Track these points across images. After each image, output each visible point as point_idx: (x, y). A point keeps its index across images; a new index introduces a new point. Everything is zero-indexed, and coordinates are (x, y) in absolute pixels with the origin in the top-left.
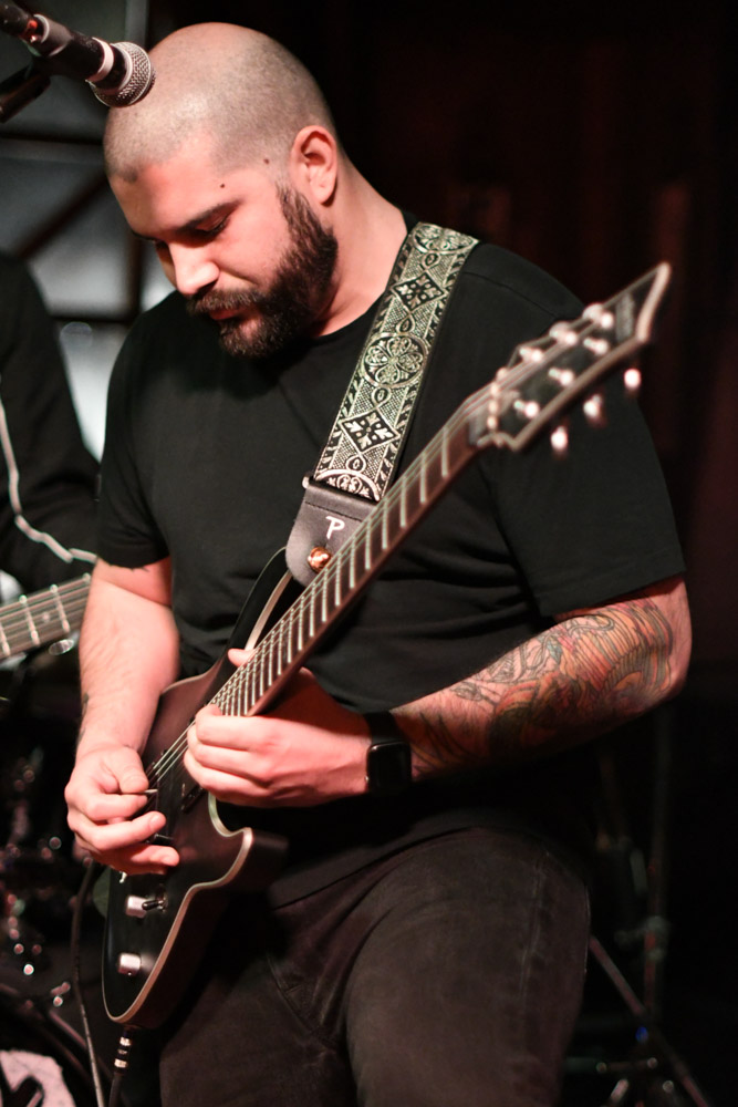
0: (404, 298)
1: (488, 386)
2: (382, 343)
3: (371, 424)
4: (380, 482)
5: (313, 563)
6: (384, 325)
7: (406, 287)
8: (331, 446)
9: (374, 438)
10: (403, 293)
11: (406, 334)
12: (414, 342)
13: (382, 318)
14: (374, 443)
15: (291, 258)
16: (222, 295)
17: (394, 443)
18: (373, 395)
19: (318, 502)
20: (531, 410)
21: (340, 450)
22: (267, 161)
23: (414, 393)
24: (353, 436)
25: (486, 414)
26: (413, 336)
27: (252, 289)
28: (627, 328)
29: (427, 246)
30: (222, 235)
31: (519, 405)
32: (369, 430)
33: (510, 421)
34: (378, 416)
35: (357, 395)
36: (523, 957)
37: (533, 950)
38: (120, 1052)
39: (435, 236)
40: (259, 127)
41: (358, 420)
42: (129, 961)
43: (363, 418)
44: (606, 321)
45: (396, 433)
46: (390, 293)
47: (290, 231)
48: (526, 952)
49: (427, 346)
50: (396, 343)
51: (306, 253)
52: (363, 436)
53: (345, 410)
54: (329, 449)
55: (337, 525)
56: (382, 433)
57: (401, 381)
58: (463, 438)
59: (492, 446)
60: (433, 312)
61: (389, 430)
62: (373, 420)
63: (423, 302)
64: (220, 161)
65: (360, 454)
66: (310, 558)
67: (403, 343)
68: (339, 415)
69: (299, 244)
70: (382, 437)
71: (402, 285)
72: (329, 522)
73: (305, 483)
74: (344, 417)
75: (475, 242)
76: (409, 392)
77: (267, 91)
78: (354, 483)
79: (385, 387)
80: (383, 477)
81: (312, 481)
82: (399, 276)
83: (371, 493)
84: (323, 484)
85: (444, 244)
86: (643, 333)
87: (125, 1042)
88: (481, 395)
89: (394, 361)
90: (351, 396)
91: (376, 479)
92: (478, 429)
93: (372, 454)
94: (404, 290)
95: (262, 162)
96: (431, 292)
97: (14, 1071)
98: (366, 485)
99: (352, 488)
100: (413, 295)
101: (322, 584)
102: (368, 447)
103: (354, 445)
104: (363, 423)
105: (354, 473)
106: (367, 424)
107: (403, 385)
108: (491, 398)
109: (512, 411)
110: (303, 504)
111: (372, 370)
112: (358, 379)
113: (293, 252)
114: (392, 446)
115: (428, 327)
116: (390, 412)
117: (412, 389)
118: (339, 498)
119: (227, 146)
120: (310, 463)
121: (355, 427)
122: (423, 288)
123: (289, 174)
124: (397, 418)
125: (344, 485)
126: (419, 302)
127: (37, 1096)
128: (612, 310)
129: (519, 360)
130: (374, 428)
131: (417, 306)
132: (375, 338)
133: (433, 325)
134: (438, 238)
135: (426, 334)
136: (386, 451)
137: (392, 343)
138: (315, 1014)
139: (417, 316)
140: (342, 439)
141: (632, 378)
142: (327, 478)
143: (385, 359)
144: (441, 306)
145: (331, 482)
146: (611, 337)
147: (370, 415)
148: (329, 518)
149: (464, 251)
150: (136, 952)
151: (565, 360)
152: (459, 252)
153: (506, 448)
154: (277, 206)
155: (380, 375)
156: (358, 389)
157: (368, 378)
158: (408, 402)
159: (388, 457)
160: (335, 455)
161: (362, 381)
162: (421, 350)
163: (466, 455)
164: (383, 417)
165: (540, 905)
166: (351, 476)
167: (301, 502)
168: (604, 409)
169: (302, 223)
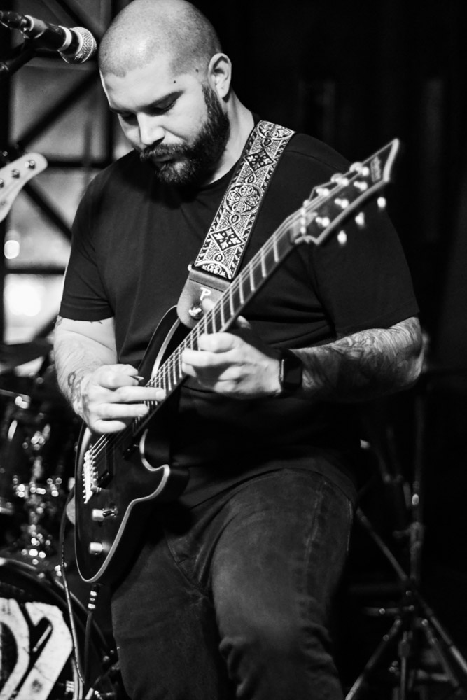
0: (250, 163)
1: (299, 210)
2: (237, 189)
3: (228, 235)
4: (232, 268)
5: (192, 314)
6: (238, 178)
7: (252, 157)
8: (205, 247)
9: (230, 243)
10: (250, 160)
11: (251, 184)
12: (255, 189)
13: (238, 175)
14: (230, 246)
15: (207, 126)
16: (166, 147)
17: (241, 246)
18: (230, 218)
19: (196, 279)
20: (325, 222)
21: (210, 250)
22: (197, 71)
23: (254, 218)
24: (218, 241)
25: (300, 225)
26: (255, 186)
27: (184, 143)
28: (378, 175)
29: (265, 134)
30: (171, 111)
31: (318, 220)
32: (227, 238)
33: (314, 229)
34: (233, 231)
35: (221, 218)
36: (307, 542)
37: (313, 539)
38: (91, 599)
39: (270, 128)
40: (194, 51)
41: (221, 233)
42: (95, 547)
43: (224, 231)
44: (365, 172)
45: (242, 240)
46: (243, 160)
47: (208, 112)
48: (309, 539)
49: (262, 191)
50: (245, 189)
51: (214, 125)
52: (224, 241)
53: (214, 227)
54: (204, 249)
55: (206, 292)
56: (234, 240)
57: (247, 211)
58: (286, 240)
59: (303, 243)
60: (267, 173)
61: (239, 239)
62: (229, 233)
63: (262, 166)
64: (174, 67)
65: (221, 252)
66: (190, 311)
67: (249, 189)
68: (211, 229)
69: (211, 119)
70: (234, 243)
71: (250, 156)
72: (202, 291)
73: (190, 268)
74: (213, 231)
75: (293, 132)
76: (251, 217)
77: (198, 31)
78: (217, 269)
79: (237, 214)
80: (234, 266)
81: (193, 267)
82: (249, 150)
83: (226, 275)
84: (200, 269)
85: (275, 133)
86: (386, 178)
87: (93, 594)
88: (295, 216)
89: (244, 199)
90: (218, 219)
91: (230, 267)
92: (295, 234)
93: (228, 253)
94: (251, 158)
95: (195, 71)
96: (266, 161)
97: (35, 614)
98: (223, 270)
99: (216, 272)
100: (256, 162)
101: (204, 326)
102: (226, 248)
103: (218, 247)
104: (224, 234)
105: (217, 263)
106: (226, 235)
107: (247, 213)
108: (301, 216)
109: (314, 223)
110: (188, 280)
111: (230, 204)
112: (222, 209)
113: (208, 124)
114: (240, 248)
115: (264, 181)
116: (239, 228)
117: (253, 215)
118: (208, 277)
119: (178, 59)
120: (193, 257)
121: (219, 237)
122: (262, 158)
123: (208, 80)
124: (243, 232)
125: (211, 270)
126: (259, 166)
127: (49, 629)
128: (368, 165)
129: (316, 195)
130: (230, 237)
131: (258, 168)
132: (233, 186)
133: (266, 179)
134: (271, 130)
135: (262, 184)
136: (236, 251)
137: (242, 189)
138: (196, 576)
139: (258, 174)
140: (211, 243)
141: (382, 202)
142: (202, 266)
143: (238, 198)
144: (272, 169)
145: (204, 268)
146: (369, 181)
147: (228, 230)
148: (202, 288)
149: (287, 138)
150: (99, 541)
151: (343, 194)
152: (283, 139)
153: (312, 243)
154: (202, 96)
155: (235, 207)
156: (222, 214)
157: (228, 208)
158: (250, 223)
159: (237, 254)
160: (207, 252)
161: (225, 210)
162: (258, 194)
163: (289, 249)
164: (236, 231)
165: (319, 512)
166: (216, 265)
167: (186, 280)
168: (366, 219)
169: (214, 108)
